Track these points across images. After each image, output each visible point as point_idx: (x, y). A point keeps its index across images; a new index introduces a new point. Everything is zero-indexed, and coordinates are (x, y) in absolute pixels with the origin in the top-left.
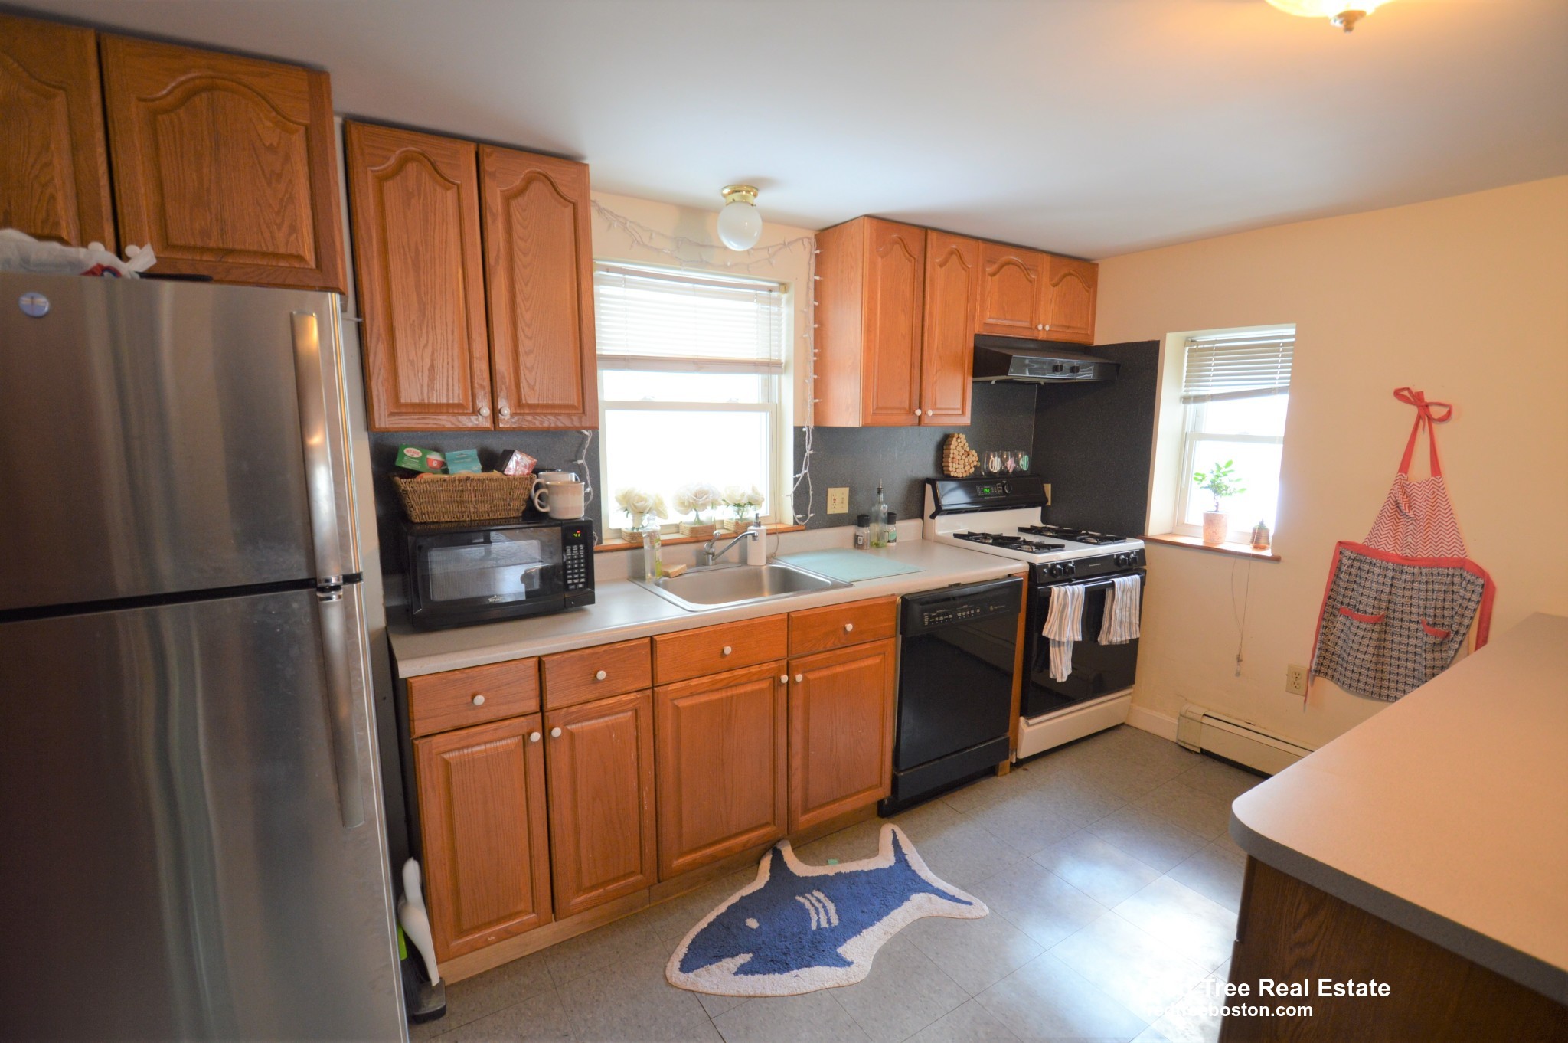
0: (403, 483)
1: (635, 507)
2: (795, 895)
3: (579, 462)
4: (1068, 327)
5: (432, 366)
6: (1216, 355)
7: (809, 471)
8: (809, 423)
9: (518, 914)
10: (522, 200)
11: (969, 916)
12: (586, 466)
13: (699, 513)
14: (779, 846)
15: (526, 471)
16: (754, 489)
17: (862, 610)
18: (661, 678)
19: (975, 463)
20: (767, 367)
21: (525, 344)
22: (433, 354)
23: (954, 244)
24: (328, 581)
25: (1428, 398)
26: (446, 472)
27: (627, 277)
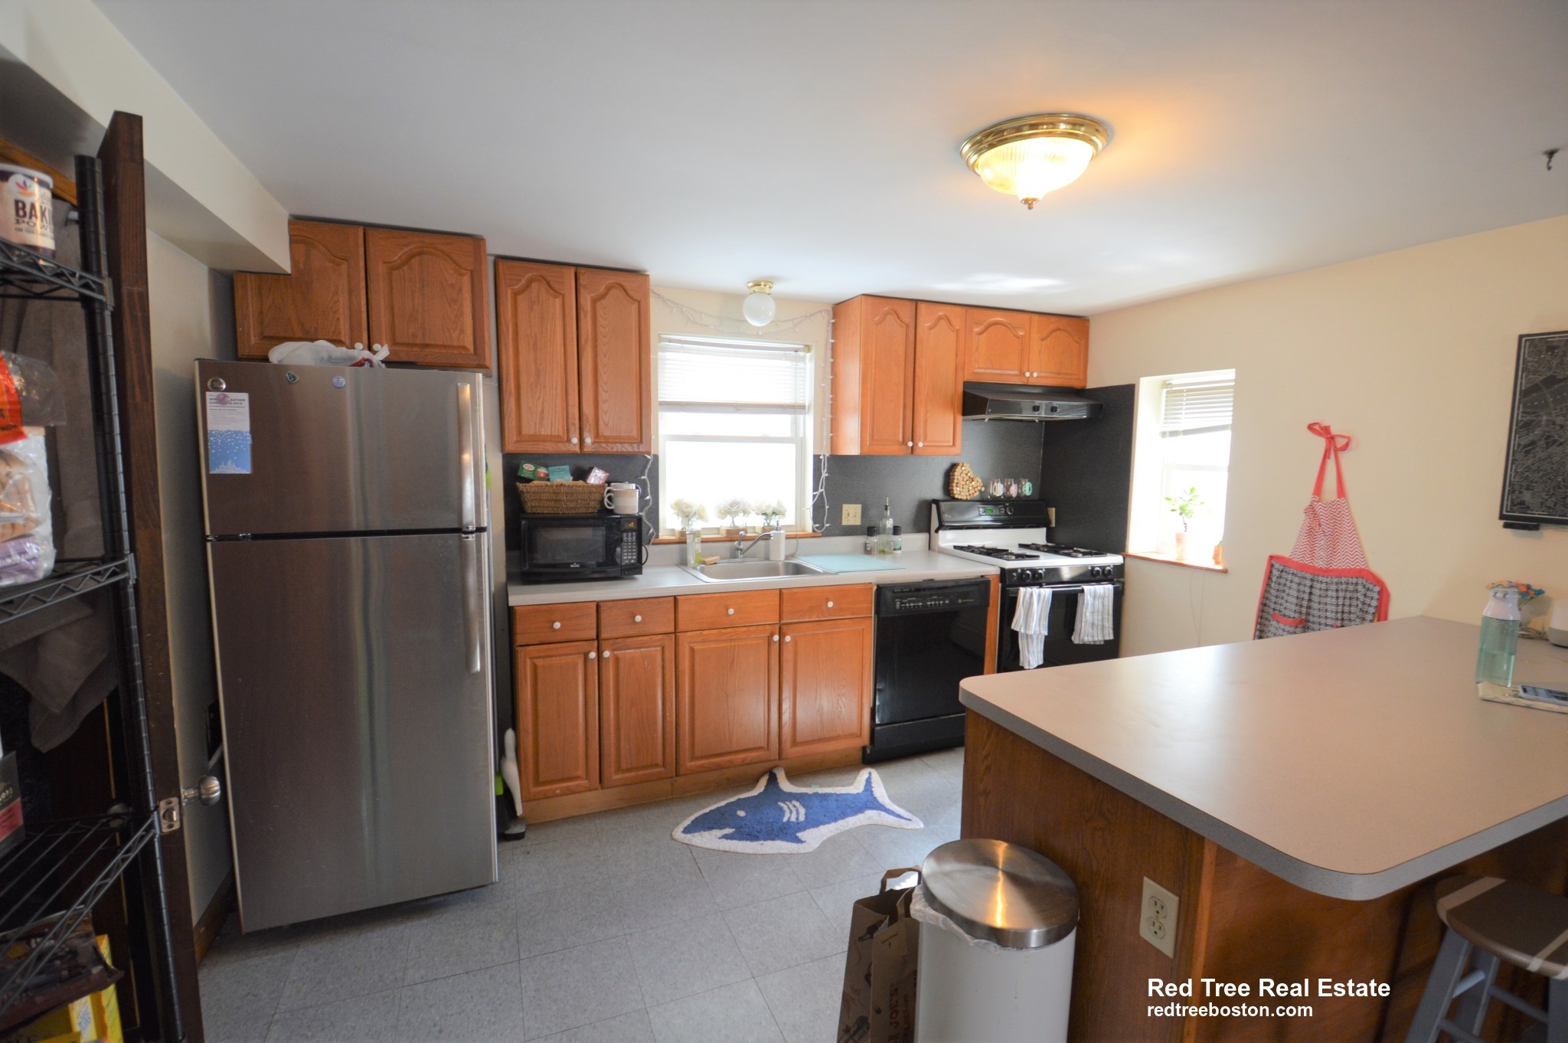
0: (521, 486)
1: (686, 514)
2: (779, 801)
3: (643, 477)
4: (1059, 374)
5: (542, 411)
6: (1187, 396)
7: (825, 490)
8: (825, 453)
9: (577, 778)
10: (604, 302)
11: (906, 827)
12: (648, 482)
13: (735, 519)
14: (775, 771)
15: (601, 482)
16: (778, 503)
17: (842, 592)
18: (681, 627)
19: (979, 488)
20: (796, 408)
21: (603, 396)
22: (543, 404)
23: (941, 311)
24: (468, 528)
25: (1334, 431)
26: (548, 480)
27: (684, 345)
